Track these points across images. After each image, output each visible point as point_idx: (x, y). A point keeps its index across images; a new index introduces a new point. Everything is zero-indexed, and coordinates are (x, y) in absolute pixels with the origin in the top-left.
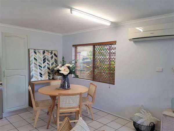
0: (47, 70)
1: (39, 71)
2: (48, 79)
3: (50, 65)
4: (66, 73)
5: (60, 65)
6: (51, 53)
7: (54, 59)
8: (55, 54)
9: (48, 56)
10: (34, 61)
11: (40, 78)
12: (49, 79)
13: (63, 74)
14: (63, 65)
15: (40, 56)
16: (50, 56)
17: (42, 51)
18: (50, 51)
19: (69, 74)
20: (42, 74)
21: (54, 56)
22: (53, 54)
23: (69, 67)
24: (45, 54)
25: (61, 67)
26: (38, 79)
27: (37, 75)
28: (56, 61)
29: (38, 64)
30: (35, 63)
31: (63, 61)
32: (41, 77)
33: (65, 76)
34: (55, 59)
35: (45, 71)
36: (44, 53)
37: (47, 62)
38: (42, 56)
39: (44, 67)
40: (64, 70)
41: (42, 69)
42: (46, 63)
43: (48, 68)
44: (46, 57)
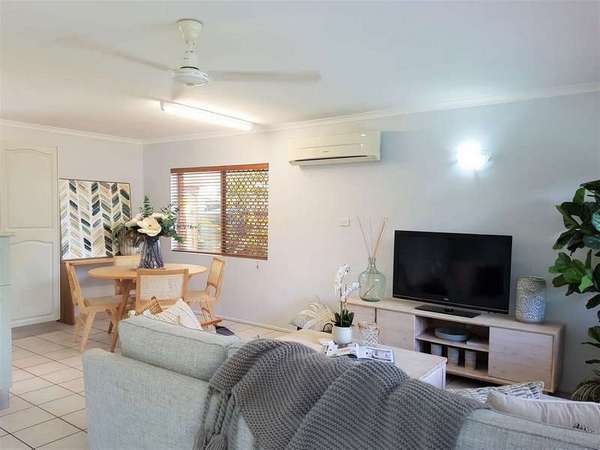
0: (104, 233)
1: (83, 234)
2: (105, 255)
3: (112, 220)
4: (152, 233)
5: (139, 215)
6: (114, 189)
7: (120, 205)
8: (123, 193)
9: (105, 195)
10: (70, 209)
11: (85, 254)
12: (110, 256)
13: (146, 234)
14: (146, 216)
15: (85, 198)
16: (112, 196)
17: (90, 184)
18: (111, 185)
19: (160, 234)
20: (89, 244)
21: (120, 195)
22: (118, 192)
23: (160, 221)
24: (98, 192)
25: (142, 220)
26: (79, 254)
27: (78, 245)
28: (126, 210)
29: (80, 217)
30: (71, 214)
31: (146, 206)
32: (89, 249)
33: (151, 241)
34: (124, 205)
35: (97, 234)
36: (94, 188)
37: (102, 211)
38: (89, 197)
39: (94, 226)
40: (149, 227)
41: (91, 228)
42: (99, 215)
43: (107, 228)
44: (100, 198)
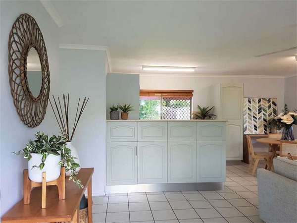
0: (263, 122)
1: (253, 123)
2: (263, 133)
3: (267, 116)
4: (289, 123)
5: (282, 114)
6: (269, 101)
7: (272, 109)
8: (274, 103)
9: (265, 105)
10: (248, 111)
11: (254, 132)
12: (266, 134)
13: (285, 123)
14: (285, 114)
15: (255, 106)
16: (267, 105)
17: (257, 100)
18: (267, 99)
19: (293, 123)
20: (256, 127)
21: (272, 104)
22: (271, 103)
23: (293, 116)
24: (261, 103)
25: (283, 116)
26: (252, 131)
27: (251, 127)
28: (275, 111)
29: (252, 115)
30: (248, 114)
31: (285, 109)
32: (256, 130)
33: (288, 127)
34: (274, 109)
35: (260, 123)
36: (259, 101)
37: (263, 112)
38: (257, 106)
39: (259, 119)
40: (287, 119)
41: (257, 120)
42: (261, 114)
43: (265, 120)
44: (262, 106)
